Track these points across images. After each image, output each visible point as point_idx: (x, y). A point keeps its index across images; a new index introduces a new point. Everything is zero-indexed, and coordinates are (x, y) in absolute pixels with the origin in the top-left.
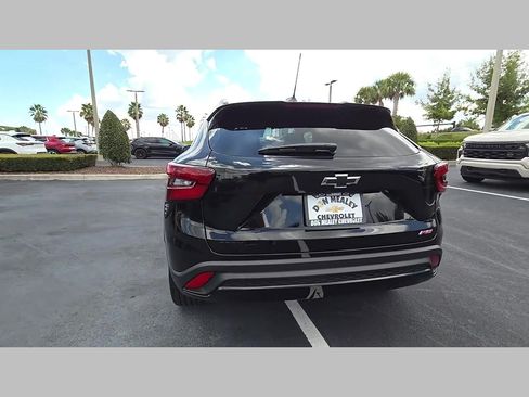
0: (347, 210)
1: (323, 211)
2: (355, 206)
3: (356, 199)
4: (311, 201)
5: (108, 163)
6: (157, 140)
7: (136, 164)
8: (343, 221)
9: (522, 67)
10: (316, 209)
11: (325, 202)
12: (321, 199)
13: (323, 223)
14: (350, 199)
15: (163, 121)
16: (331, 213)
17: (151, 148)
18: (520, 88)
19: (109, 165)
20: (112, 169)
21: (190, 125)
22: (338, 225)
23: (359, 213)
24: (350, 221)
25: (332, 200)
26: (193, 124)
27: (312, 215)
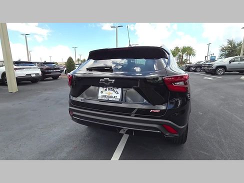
0: (114, 94)
1: (104, 94)
2: (118, 93)
3: (119, 90)
4: (101, 89)
8: (111, 99)
10: (102, 92)
11: (106, 90)
12: (104, 89)
13: (103, 98)
14: (116, 90)
16: (107, 95)
22: (108, 100)
23: (119, 96)
24: (114, 99)
25: (109, 89)
27: (100, 95)
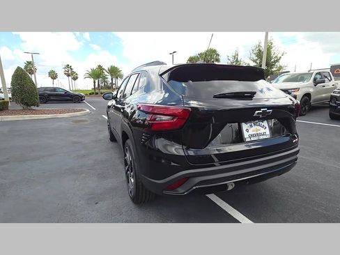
0: (262, 131)
1: (251, 132)
2: (265, 128)
3: (265, 123)
4: (245, 126)
5: (19, 107)
6: (55, 89)
7: (43, 107)
8: (261, 137)
9: (273, 49)
10: (247, 131)
11: (251, 126)
12: (249, 125)
13: (252, 139)
14: (263, 124)
15: (53, 75)
16: (255, 133)
17: (50, 95)
18: (273, 60)
19: (22, 108)
20: (24, 111)
21: (75, 79)
22: (260, 140)
23: (267, 131)
24: (265, 137)
25: (254, 124)
26: (77, 78)
27: (246, 135)
